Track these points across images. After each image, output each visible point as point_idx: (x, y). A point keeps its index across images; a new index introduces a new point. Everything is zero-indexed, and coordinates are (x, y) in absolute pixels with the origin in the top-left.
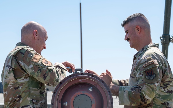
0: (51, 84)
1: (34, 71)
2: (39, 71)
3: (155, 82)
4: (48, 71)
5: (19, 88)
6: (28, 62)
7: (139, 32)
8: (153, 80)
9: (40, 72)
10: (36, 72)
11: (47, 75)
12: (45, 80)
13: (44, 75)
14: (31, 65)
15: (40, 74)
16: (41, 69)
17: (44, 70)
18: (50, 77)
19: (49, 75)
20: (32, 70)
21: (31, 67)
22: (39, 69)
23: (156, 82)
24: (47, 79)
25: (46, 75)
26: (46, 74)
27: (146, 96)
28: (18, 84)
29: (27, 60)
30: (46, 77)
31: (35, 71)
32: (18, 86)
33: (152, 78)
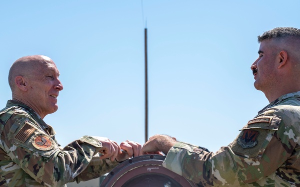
0: (47, 183)
1: (17, 157)
2: (26, 159)
3: (246, 156)
4: (40, 159)
5: (5, 182)
6: (9, 139)
7: (281, 65)
8: (245, 151)
9: (28, 160)
10: (22, 161)
11: (40, 167)
12: (36, 175)
13: (35, 167)
14: (13, 145)
15: (27, 165)
16: (30, 155)
17: (35, 158)
18: (45, 170)
19: (43, 168)
20: (15, 156)
21: (14, 150)
22: (27, 154)
23: (248, 157)
24: (39, 174)
25: (38, 168)
26: (37, 165)
27: (216, 170)
28: (3, 175)
29: (7, 135)
30: (38, 170)
31: (20, 158)
32: (4, 178)
33: (246, 146)
